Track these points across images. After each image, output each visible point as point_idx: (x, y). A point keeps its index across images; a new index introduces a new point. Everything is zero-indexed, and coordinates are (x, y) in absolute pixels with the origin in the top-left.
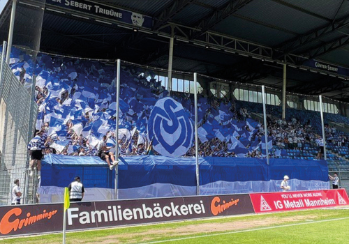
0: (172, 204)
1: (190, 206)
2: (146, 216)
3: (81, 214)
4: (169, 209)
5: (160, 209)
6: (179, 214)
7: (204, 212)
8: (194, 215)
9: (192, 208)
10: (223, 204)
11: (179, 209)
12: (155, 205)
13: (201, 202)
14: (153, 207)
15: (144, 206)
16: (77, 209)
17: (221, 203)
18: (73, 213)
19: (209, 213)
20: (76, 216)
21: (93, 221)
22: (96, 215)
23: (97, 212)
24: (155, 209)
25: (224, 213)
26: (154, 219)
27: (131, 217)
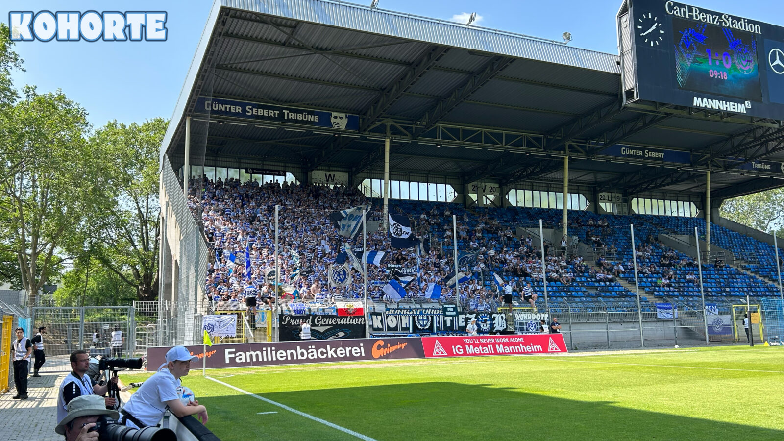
0: (328, 347)
1: (348, 349)
2: (300, 357)
3: (237, 354)
4: (325, 351)
5: (315, 351)
6: (335, 356)
7: (363, 355)
8: (352, 358)
9: (350, 351)
10: (387, 347)
11: (335, 352)
12: (310, 347)
13: (361, 345)
14: (307, 350)
15: (298, 348)
16: (234, 350)
17: (385, 347)
18: (230, 353)
19: (369, 356)
20: (233, 356)
21: (248, 360)
22: (251, 356)
23: (252, 353)
24: (309, 351)
25: (387, 357)
26: (308, 360)
27: (284, 358)
